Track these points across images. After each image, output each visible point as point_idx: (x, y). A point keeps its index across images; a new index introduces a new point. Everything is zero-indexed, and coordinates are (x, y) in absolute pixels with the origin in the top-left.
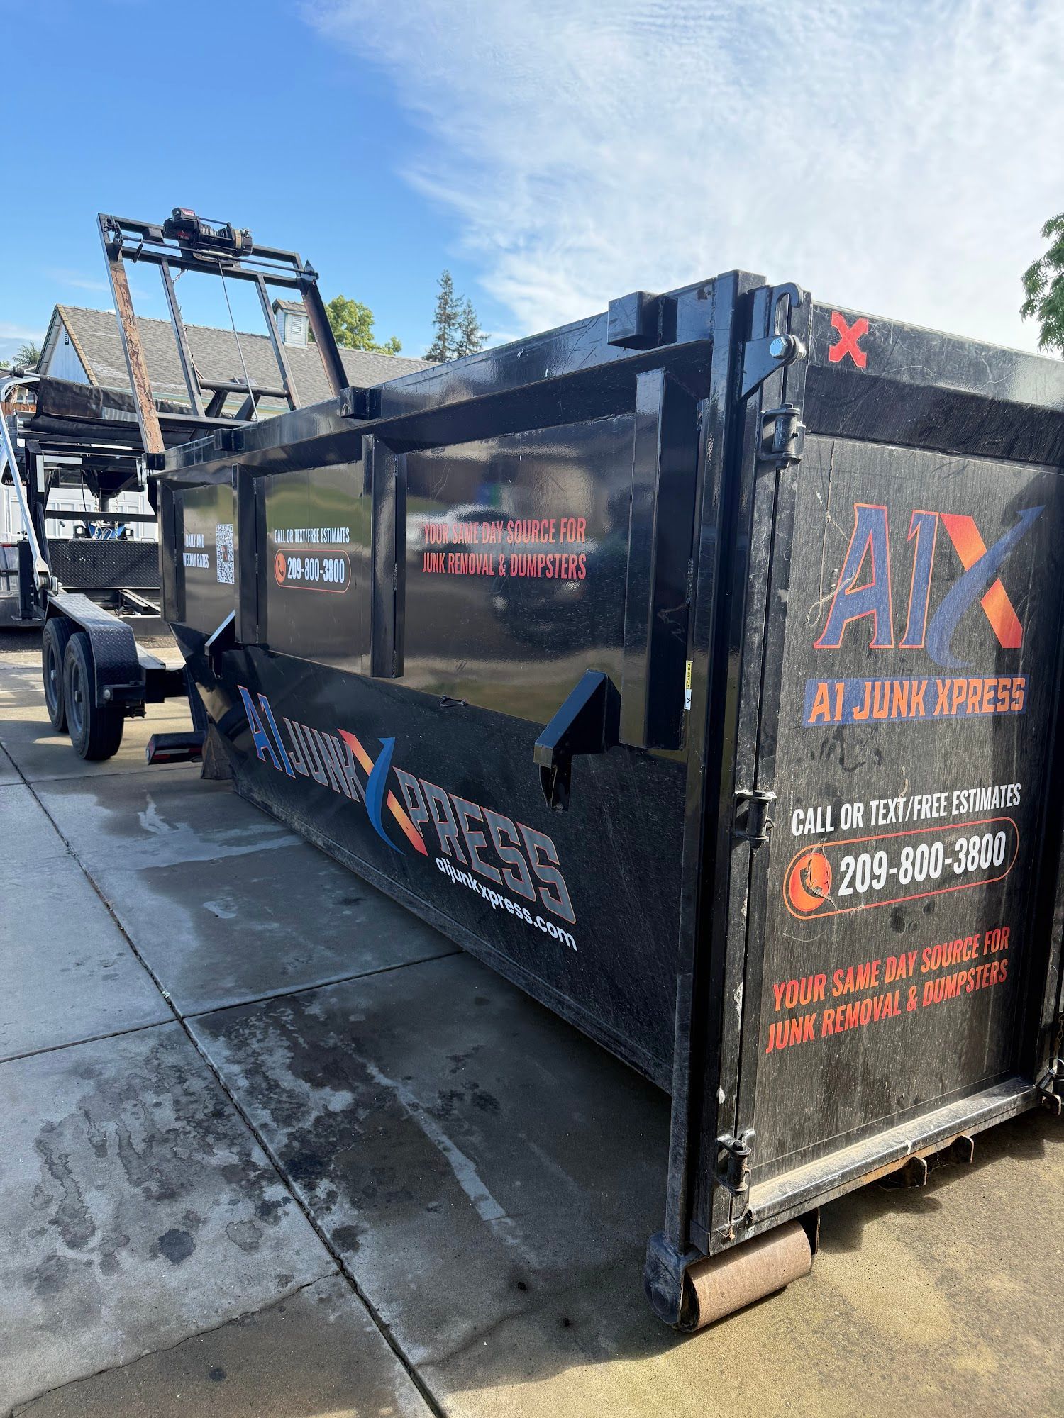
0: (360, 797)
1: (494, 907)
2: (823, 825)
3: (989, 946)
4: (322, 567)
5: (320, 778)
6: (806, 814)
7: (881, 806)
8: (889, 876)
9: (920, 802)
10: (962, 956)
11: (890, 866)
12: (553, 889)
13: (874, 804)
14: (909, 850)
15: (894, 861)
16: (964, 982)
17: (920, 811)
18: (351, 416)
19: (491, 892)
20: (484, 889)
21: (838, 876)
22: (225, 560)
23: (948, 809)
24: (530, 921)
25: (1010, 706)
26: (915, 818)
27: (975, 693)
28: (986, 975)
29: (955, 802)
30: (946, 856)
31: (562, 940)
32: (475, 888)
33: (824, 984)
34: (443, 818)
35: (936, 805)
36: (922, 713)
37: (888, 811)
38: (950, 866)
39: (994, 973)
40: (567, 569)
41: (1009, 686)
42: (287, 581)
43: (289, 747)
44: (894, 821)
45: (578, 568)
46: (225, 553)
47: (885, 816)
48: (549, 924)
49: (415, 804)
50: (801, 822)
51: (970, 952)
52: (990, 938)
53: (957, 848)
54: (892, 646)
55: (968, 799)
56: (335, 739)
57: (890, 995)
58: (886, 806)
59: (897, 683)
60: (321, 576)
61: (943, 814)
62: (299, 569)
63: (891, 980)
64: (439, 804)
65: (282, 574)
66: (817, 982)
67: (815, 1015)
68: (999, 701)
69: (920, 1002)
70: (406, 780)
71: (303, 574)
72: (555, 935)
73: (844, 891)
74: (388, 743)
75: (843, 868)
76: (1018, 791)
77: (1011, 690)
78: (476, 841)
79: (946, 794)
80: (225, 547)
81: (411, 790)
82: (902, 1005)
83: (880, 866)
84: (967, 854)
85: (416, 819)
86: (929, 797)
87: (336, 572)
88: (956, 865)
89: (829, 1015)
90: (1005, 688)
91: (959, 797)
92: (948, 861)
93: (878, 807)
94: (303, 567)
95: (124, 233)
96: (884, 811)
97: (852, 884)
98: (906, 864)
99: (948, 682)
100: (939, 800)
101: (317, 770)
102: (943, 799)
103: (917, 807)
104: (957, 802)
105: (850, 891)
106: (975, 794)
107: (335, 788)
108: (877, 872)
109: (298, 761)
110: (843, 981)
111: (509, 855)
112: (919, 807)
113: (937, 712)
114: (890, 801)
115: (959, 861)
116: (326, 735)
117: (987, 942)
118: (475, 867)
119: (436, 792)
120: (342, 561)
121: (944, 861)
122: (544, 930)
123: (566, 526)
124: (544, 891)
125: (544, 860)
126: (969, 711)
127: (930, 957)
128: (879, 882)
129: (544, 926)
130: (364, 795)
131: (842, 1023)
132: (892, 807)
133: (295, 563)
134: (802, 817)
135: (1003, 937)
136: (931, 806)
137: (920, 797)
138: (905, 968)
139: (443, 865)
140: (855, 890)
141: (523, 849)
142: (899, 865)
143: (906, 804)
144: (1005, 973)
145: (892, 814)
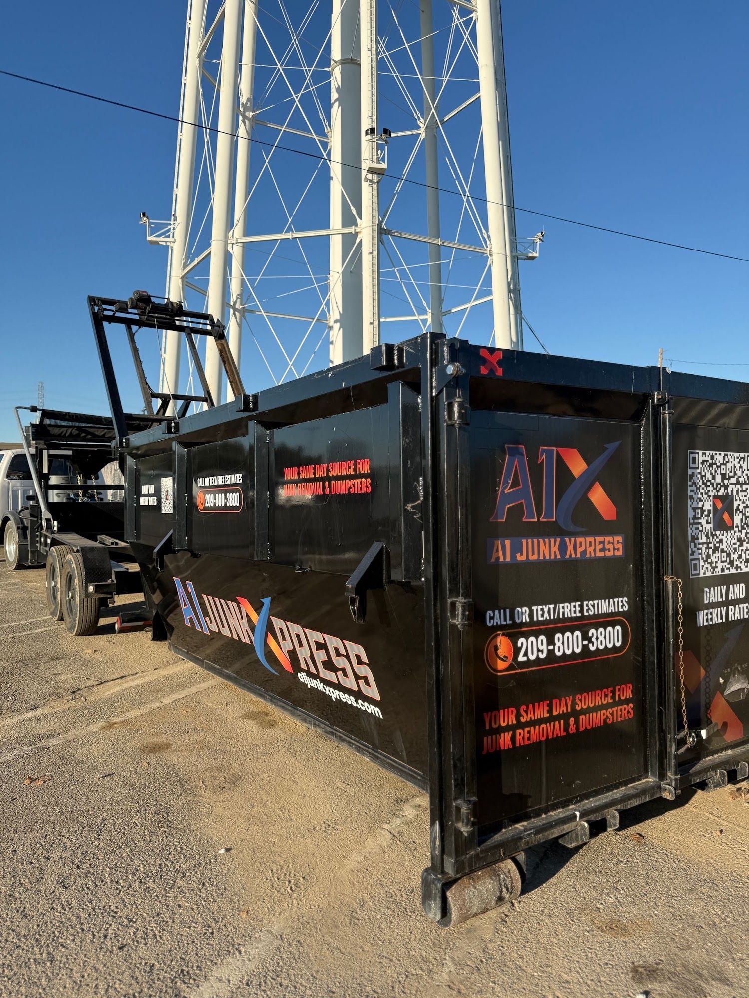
0: (251, 641)
1: (334, 700)
2: (505, 620)
3: (619, 695)
4: (226, 498)
5: (226, 632)
6: (494, 613)
7: (539, 610)
8: (549, 651)
9: (563, 608)
10: (601, 700)
11: (548, 644)
12: (365, 679)
13: (534, 608)
14: (559, 635)
15: (551, 642)
16: (605, 716)
17: (563, 613)
18: (241, 411)
19: (331, 689)
20: (327, 688)
21: (517, 650)
22: (167, 500)
23: (581, 611)
24: (355, 704)
25: (614, 553)
26: (561, 616)
27: (590, 546)
28: (619, 713)
29: (585, 608)
30: (583, 640)
31: (374, 713)
32: (322, 689)
33: (515, 713)
34: (301, 645)
35: (573, 609)
36: (559, 557)
37: (543, 612)
38: (587, 646)
39: (624, 712)
40: (361, 488)
41: (612, 542)
42: (205, 508)
43: (206, 614)
44: (548, 618)
45: (367, 486)
46: (167, 495)
47: (542, 616)
48: (366, 704)
49: (284, 639)
50: (492, 618)
51: (606, 698)
52: (619, 690)
53: (590, 635)
54: (536, 520)
55: (593, 606)
56: (234, 604)
57: (557, 722)
58: (542, 610)
59: (541, 540)
60: (226, 503)
61: (579, 615)
62: (212, 501)
63: (557, 713)
64: (298, 636)
65: (202, 505)
66: (510, 712)
67: (511, 733)
68: (606, 550)
69: (577, 728)
70: (278, 623)
71: (215, 503)
72: (369, 711)
73: (521, 658)
74: (267, 601)
75: (519, 645)
76: (626, 602)
77: (613, 544)
78: (320, 656)
79: (579, 603)
80: (167, 491)
81: (281, 630)
82: (566, 728)
83: (542, 644)
84: (597, 638)
85: (285, 648)
86: (568, 604)
87: (234, 500)
88: (590, 645)
89: (520, 733)
90: (609, 543)
91: (587, 605)
92: (586, 642)
93: (537, 610)
94: (215, 499)
95: (105, 307)
96: (541, 613)
97: (526, 654)
98: (558, 644)
99: (573, 539)
100: (575, 606)
101: (223, 627)
102: (577, 606)
103: (561, 611)
104: (587, 608)
105: (525, 659)
106: (598, 604)
107: (235, 637)
108: (541, 648)
109: (211, 622)
110: (526, 712)
111: (340, 662)
112: (563, 610)
113: (568, 556)
114: (544, 606)
115: (593, 643)
116: (229, 603)
117: (617, 693)
118: (321, 675)
119: (296, 629)
120: (238, 494)
121: (582, 643)
122: (363, 708)
123: (359, 464)
124: (361, 682)
125: (360, 662)
126: (588, 556)
127: (581, 700)
128: (542, 653)
129: (363, 705)
130: (253, 638)
131: (529, 738)
132: (546, 610)
133: (209, 497)
134: (492, 615)
135: (628, 690)
136: (570, 611)
137: (563, 605)
138: (565, 706)
139: (302, 677)
140: (528, 658)
141: (347, 657)
142: (554, 644)
143: (554, 609)
144: (632, 712)
145: (546, 614)
